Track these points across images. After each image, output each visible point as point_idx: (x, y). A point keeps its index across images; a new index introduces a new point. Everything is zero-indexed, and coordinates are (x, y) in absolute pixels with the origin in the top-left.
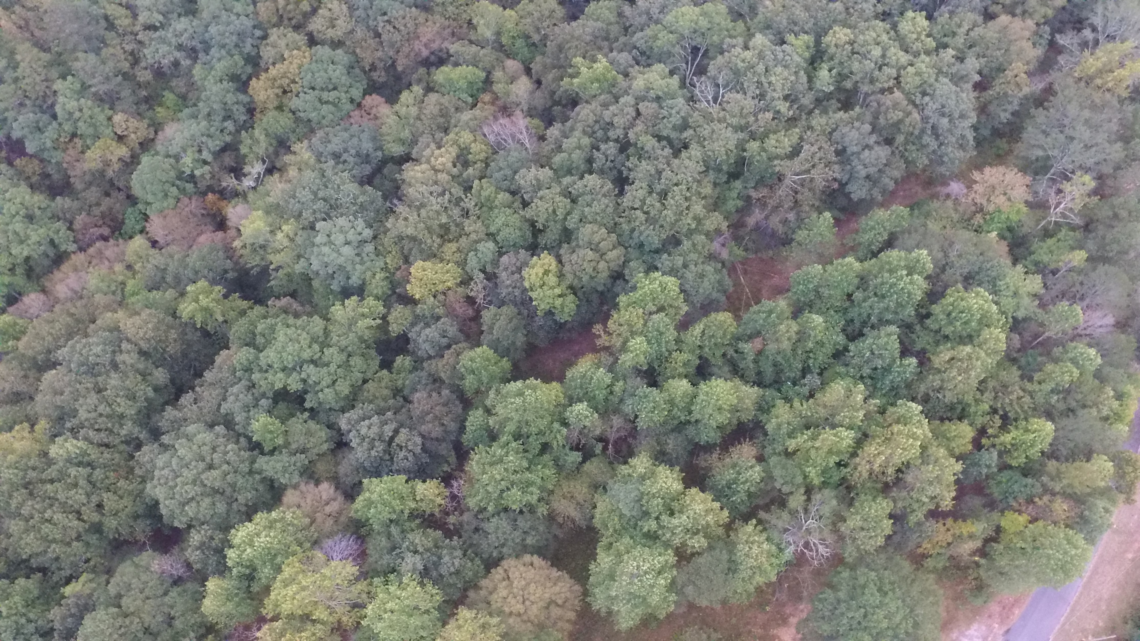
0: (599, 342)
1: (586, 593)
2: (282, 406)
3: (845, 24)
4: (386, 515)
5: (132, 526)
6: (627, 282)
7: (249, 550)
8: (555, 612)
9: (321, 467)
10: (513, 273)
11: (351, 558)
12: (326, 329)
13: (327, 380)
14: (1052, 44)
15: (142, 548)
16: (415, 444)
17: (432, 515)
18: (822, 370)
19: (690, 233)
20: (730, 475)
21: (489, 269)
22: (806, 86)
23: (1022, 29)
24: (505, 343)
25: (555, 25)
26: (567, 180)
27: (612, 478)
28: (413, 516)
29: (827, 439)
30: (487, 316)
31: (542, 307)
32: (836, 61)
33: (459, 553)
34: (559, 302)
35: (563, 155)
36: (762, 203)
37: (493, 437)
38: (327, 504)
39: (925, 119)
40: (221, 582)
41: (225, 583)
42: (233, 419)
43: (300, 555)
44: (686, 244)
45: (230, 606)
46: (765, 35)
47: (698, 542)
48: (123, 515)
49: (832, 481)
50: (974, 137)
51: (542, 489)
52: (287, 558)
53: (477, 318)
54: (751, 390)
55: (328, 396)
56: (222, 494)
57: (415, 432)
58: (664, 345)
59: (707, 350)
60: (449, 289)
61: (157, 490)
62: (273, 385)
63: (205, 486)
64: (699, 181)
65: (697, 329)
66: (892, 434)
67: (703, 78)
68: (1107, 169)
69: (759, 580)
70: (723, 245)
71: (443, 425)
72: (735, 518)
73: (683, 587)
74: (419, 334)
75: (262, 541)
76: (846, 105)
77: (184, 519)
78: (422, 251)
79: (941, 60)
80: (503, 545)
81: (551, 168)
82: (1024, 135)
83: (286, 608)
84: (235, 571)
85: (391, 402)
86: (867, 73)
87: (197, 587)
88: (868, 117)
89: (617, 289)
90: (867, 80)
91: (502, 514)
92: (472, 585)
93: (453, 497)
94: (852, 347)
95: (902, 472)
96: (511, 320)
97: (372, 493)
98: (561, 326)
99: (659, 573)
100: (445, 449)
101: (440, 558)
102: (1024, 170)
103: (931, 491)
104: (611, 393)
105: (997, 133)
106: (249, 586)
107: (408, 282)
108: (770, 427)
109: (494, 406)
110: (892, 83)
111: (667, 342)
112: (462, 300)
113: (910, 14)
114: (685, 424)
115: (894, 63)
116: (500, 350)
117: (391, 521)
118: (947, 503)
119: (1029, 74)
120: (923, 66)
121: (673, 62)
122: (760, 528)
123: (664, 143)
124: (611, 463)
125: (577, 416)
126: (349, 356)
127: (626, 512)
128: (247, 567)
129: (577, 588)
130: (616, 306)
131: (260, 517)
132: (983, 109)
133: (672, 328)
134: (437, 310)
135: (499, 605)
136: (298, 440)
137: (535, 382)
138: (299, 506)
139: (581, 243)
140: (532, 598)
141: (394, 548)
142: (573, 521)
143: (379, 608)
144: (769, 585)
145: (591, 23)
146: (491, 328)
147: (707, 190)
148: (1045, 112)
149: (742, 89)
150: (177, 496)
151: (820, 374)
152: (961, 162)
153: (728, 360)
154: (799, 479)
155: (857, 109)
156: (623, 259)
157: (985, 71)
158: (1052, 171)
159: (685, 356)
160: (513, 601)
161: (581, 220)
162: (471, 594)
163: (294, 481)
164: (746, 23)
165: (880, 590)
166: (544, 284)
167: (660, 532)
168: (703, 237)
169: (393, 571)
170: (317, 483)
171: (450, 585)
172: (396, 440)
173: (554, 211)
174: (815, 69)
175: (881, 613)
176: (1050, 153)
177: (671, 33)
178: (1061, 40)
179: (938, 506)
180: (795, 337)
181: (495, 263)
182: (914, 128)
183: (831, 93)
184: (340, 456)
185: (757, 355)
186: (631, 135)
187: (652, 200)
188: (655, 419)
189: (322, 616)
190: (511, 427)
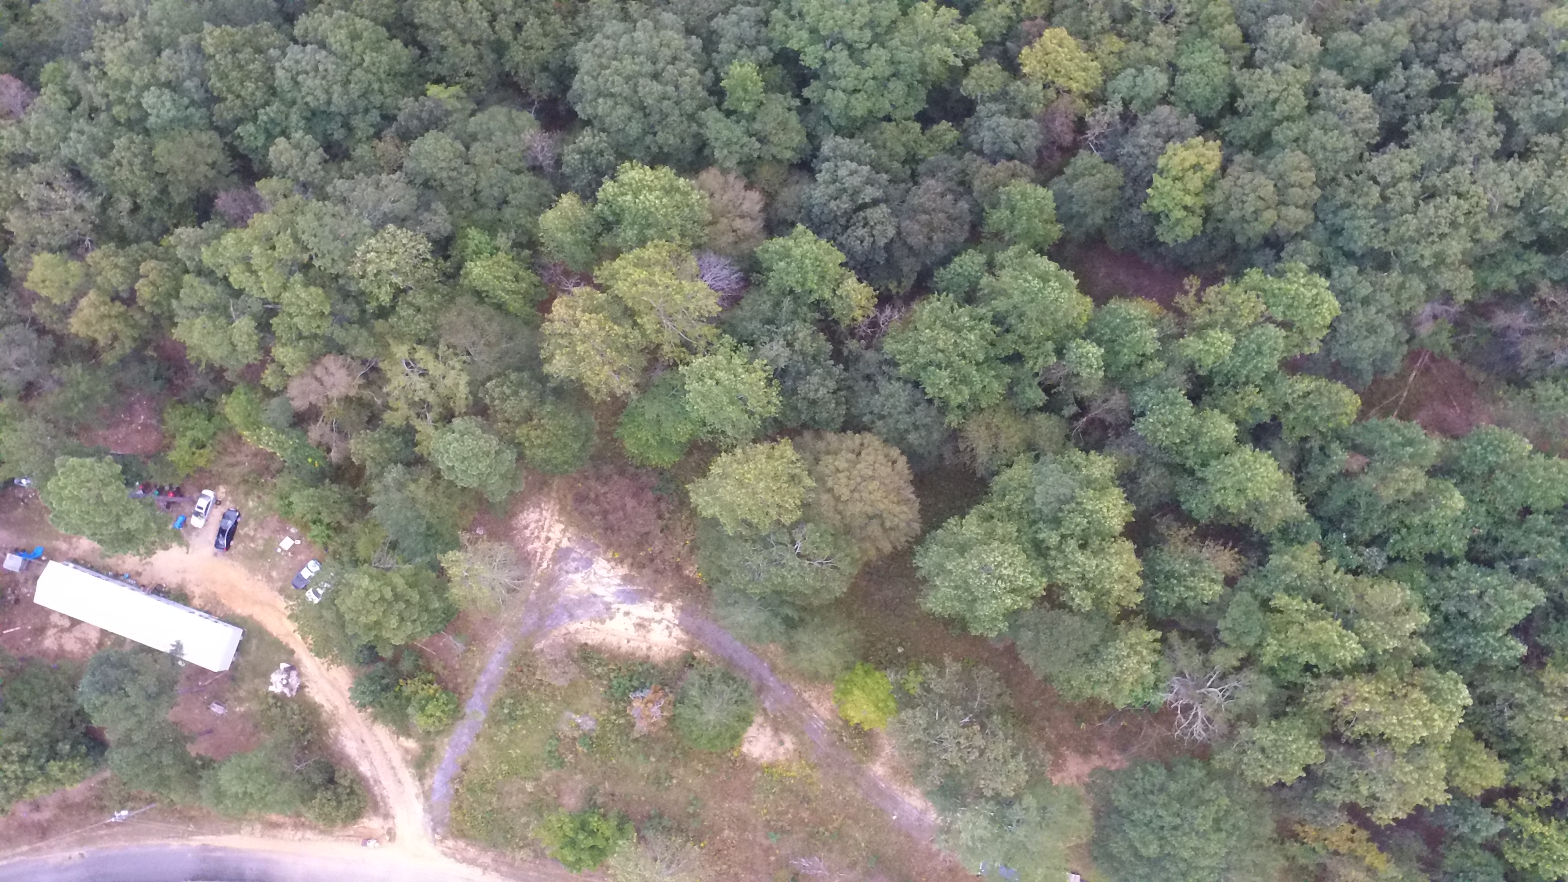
0: (1179, 299)
1: (920, 540)
2: (779, 70)
4: (791, 281)
5: (533, 74)
6: (1278, 259)
7: (629, 197)
8: (874, 528)
9: (765, 172)
10: (1157, 135)
11: (720, 293)
12: (894, 22)
13: (848, 83)
15: (527, 105)
16: (884, 233)
17: (836, 322)
18: (1397, 558)
19: (1413, 268)
20: (1183, 567)
21: (1134, 107)
24: (1075, 208)
26: (1328, 75)
27: (1055, 453)
28: (817, 305)
29: (1326, 631)
30: (1084, 159)
31: (1155, 203)
33: (832, 385)
34: (1179, 214)
35: (1356, 37)
36: (1543, 309)
37: (970, 297)
38: (742, 217)
40: (577, 206)
41: (581, 212)
42: (718, 43)
43: (674, 246)
44: (1394, 277)
45: (568, 238)
47: (1081, 600)
48: (534, 55)
49: (1283, 676)
51: (974, 398)
52: (660, 238)
53: (1070, 151)
54: (1295, 504)
55: (836, 100)
56: (646, 115)
57: (894, 220)
58: (1250, 367)
59: (1291, 416)
60: (1069, 91)
61: (586, 56)
62: (788, 39)
63: (636, 92)
64: (1491, 215)
65: (1304, 384)
66: (1405, 696)
69: (1105, 693)
70: (1435, 317)
71: (930, 239)
72: (1142, 612)
73: (1023, 626)
74: (991, 116)
75: (651, 199)
77: (589, 111)
78: (1076, 19)
80: (882, 417)
81: (1323, 44)
83: (621, 287)
84: (599, 207)
85: (896, 165)
87: (551, 192)
89: (1258, 257)
91: (909, 386)
92: (816, 427)
93: (874, 324)
94: (1463, 567)
95: (1369, 741)
96: (1106, 187)
97: (797, 246)
98: (1153, 243)
99: (1013, 591)
100: (910, 267)
101: (809, 373)
103: (1379, 788)
104: (1140, 365)
106: (600, 234)
107: (1030, 43)
108: (1274, 560)
109: (1003, 267)
111: (1256, 367)
112: (1072, 117)
114: (1185, 470)
116: (1063, 210)
117: (791, 291)
118: (1384, 817)
122: (1158, 646)
123: (1501, 128)
124: (1068, 437)
125: (1082, 356)
126: (894, 75)
127: (1039, 500)
128: (614, 214)
129: (917, 526)
130: (1237, 276)
131: (666, 173)
133: (1277, 356)
134: (1034, 105)
135: (827, 471)
136: (766, 123)
137: (1071, 279)
138: (712, 195)
139: (1271, 167)
140: (865, 495)
141: (770, 322)
142: (973, 458)
143: (709, 369)
144: (1110, 707)
146: (1076, 177)
147: (1491, 235)
150: (600, 80)
151: (1390, 560)
153: (1302, 449)
154: (1251, 641)
156: (1300, 228)
159: (1261, 402)
160: (844, 481)
161: (1296, 140)
162: (808, 436)
163: (727, 164)
165: (1217, 821)
166: (1180, 179)
167: (1053, 553)
168: (1423, 287)
169: (752, 343)
170: (749, 187)
171: (794, 408)
172: (869, 211)
173: (1275, 102)
175: (1194, 842)
179: (1371, 809)
180: (1408, 495)
181: (1148, 106)
184: (796, 178)
185: (1340, 473)
186: (1469, 83)
187: (1409, 190)
188: (1160, 435)
189: (647, 326)
190: (1001, 304)
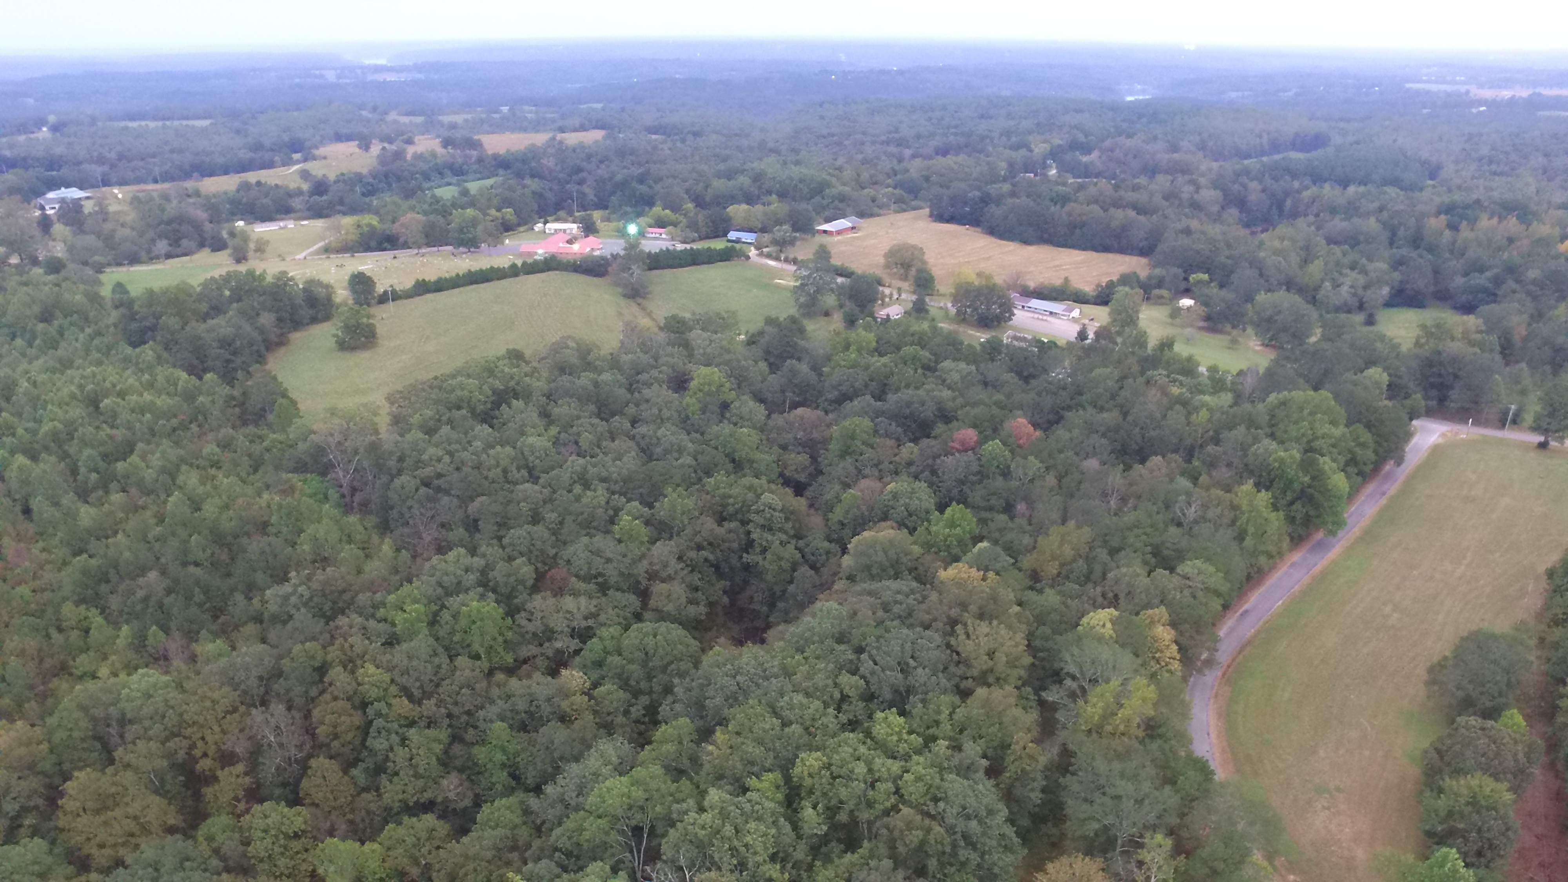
3: (811, 748)
14: (1042, 703)
22: (793, 835)
23: (1005, 697)
25: (438, 848)
32: (818, 793)
39: (951, 830)
46: (720, 787)
50: (1016, 832)
67: (659, 865)
68: (1174, 820)
76: (851, 844)
79: (937, 755)
82: (1068, 811)
86: (859, 797)
88: (883, 850)
90: (863, 806)
102: (1089, 852)
105: (1038, 819)
110: (893, 799)
113: (879, 715)
115: (885, 775)
119: (1037, 741)
120: (920, 768)
121: (613, 855)
132: (1008, 797)
145: (488, 833)
148: (1075, 777)
149: (714, 863)
152: (1016, 868)
155: (866, 844)
157: (990, 752)
158: (1119, 842)
164: (691, 779)
174: (796, 811)
176: (1106, 822)
177: (600, 817)
178: (1051, 696)
182: (942, 844)
183: (826, 835)
